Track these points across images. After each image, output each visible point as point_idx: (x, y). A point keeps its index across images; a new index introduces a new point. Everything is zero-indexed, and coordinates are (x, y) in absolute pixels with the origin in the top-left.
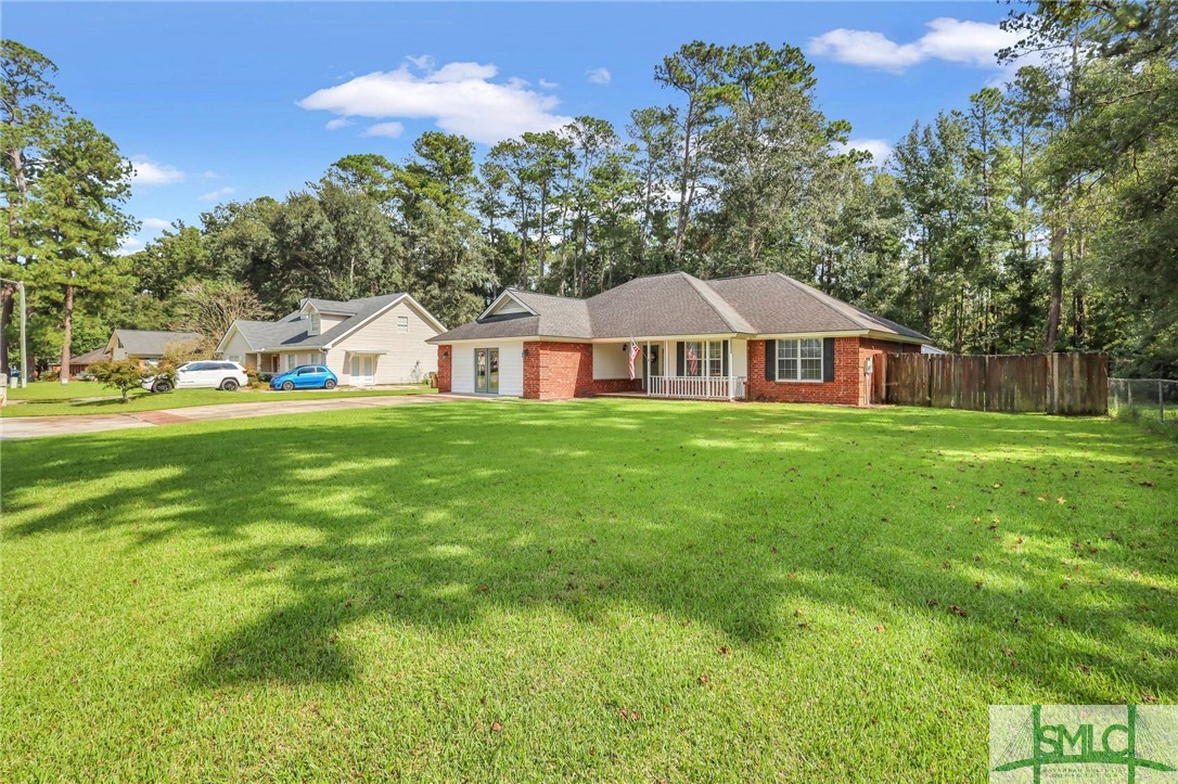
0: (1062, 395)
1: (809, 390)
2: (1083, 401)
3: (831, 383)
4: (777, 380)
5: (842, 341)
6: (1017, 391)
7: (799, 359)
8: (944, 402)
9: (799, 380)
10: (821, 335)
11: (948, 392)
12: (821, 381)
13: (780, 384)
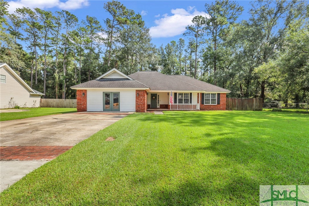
0: (255, 107)
1: (213, 107)
2: (259, 108)
3: (219, 105)
4: (204, 104)
5: (222, 94)
6: (248, 106)
7: (210, 99)
8: (234, 109)
9: (210, 104)
10: (217, 92)
11: (235, 107)
12: (216, 104)
13: (206, 105)
